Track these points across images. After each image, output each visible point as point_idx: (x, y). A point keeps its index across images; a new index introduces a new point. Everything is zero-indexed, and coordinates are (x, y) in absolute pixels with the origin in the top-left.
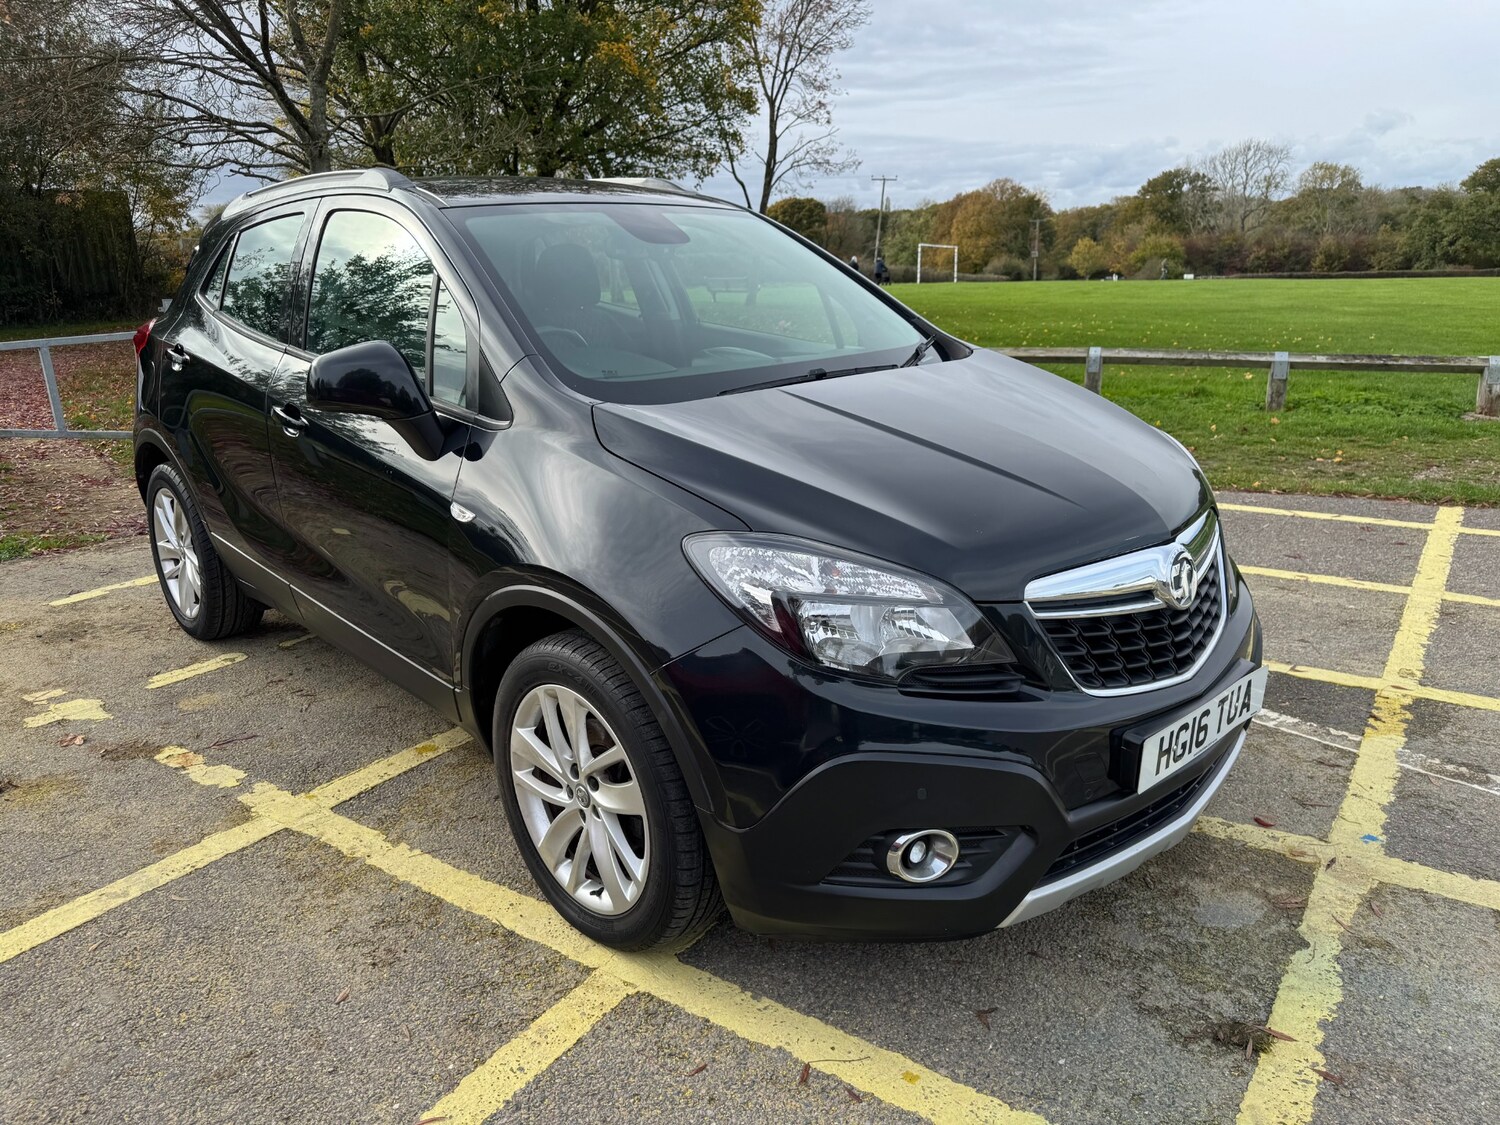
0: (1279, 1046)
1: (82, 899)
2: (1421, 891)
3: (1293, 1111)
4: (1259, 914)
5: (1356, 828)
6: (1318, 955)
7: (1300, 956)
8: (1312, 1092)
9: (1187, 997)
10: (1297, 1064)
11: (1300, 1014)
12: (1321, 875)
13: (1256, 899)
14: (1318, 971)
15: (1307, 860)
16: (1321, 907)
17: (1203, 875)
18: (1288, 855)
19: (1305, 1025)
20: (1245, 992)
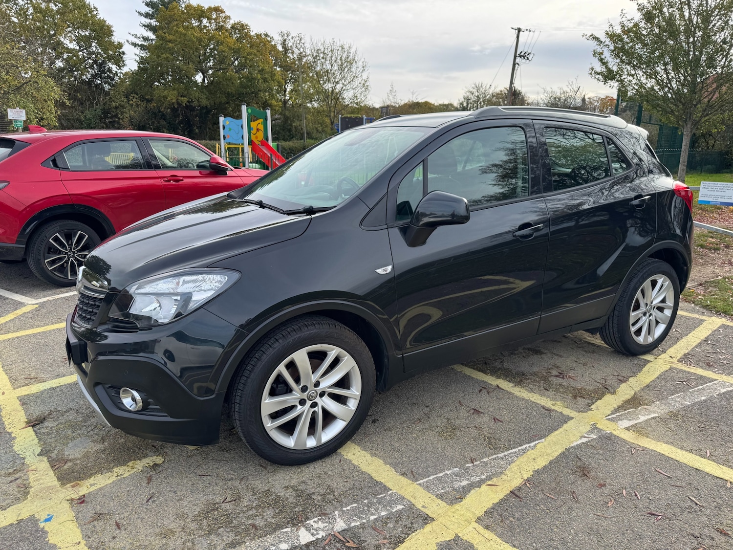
2: (5, 509)
4: (66, 453)
5: (61, 520)
6: (32, 455)
7: (38, 450)
9: (62, 419)
11: (24, 436)
12: (56, 483)
13: (73, 457)
14: (28, 450)
15: (68, 485)
16: (45, 471)
17: (103, 451)
18: (79, 482)
19: (20, 435)
20: (47, 431)
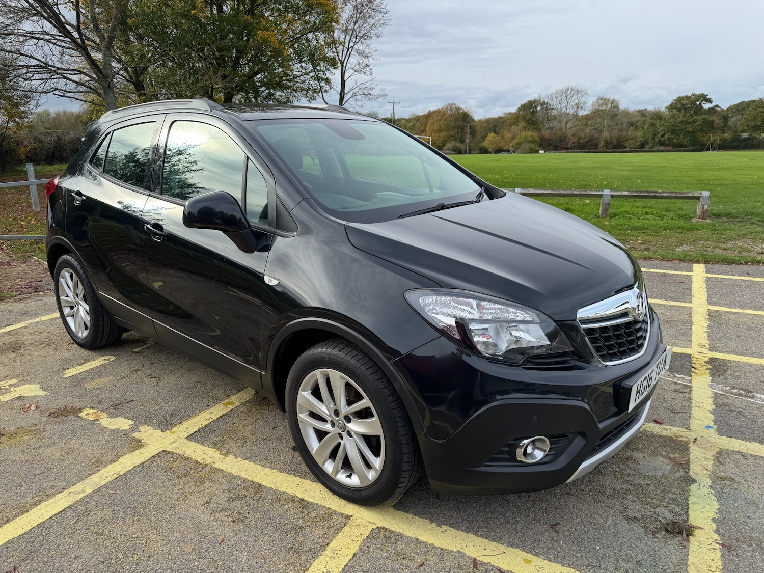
0: (697, 532)
1: (59, 495)
2: (739, 452)
3: (713, 564)
4: (669, 467)
5: (701, 422)
6: (702, 486)
7: (693, 487)
8: (719, 554)
9: (648, 511)
10: (708, 540)
11: (702, 515)
12: (692, 447)
13: (665, 460)
14: (704, 494)
15: (684, 439)
16: (696, 462)
17: (637, 449)
18: (674, 438)
19: (706, 521)
20: (673, 506)
